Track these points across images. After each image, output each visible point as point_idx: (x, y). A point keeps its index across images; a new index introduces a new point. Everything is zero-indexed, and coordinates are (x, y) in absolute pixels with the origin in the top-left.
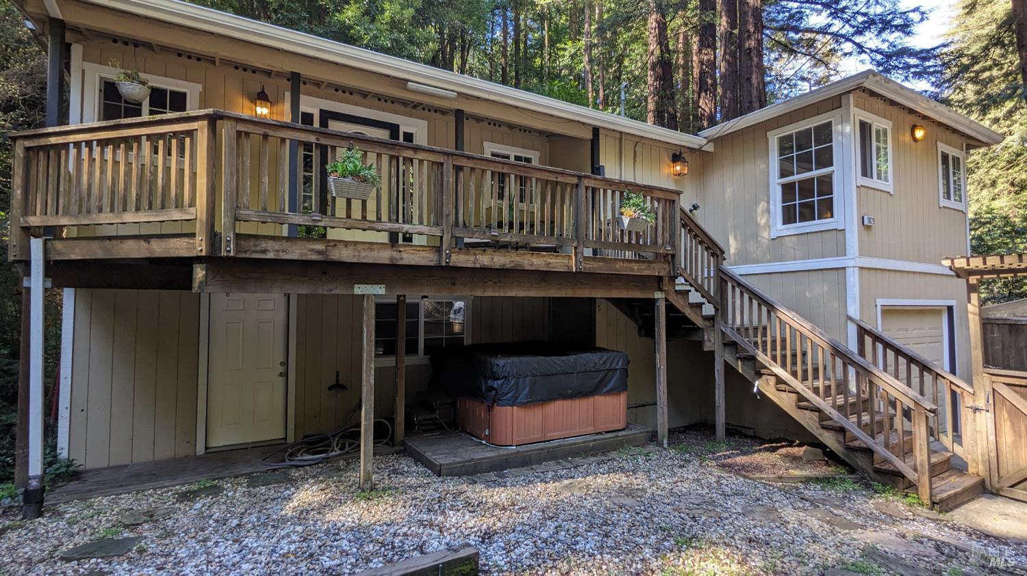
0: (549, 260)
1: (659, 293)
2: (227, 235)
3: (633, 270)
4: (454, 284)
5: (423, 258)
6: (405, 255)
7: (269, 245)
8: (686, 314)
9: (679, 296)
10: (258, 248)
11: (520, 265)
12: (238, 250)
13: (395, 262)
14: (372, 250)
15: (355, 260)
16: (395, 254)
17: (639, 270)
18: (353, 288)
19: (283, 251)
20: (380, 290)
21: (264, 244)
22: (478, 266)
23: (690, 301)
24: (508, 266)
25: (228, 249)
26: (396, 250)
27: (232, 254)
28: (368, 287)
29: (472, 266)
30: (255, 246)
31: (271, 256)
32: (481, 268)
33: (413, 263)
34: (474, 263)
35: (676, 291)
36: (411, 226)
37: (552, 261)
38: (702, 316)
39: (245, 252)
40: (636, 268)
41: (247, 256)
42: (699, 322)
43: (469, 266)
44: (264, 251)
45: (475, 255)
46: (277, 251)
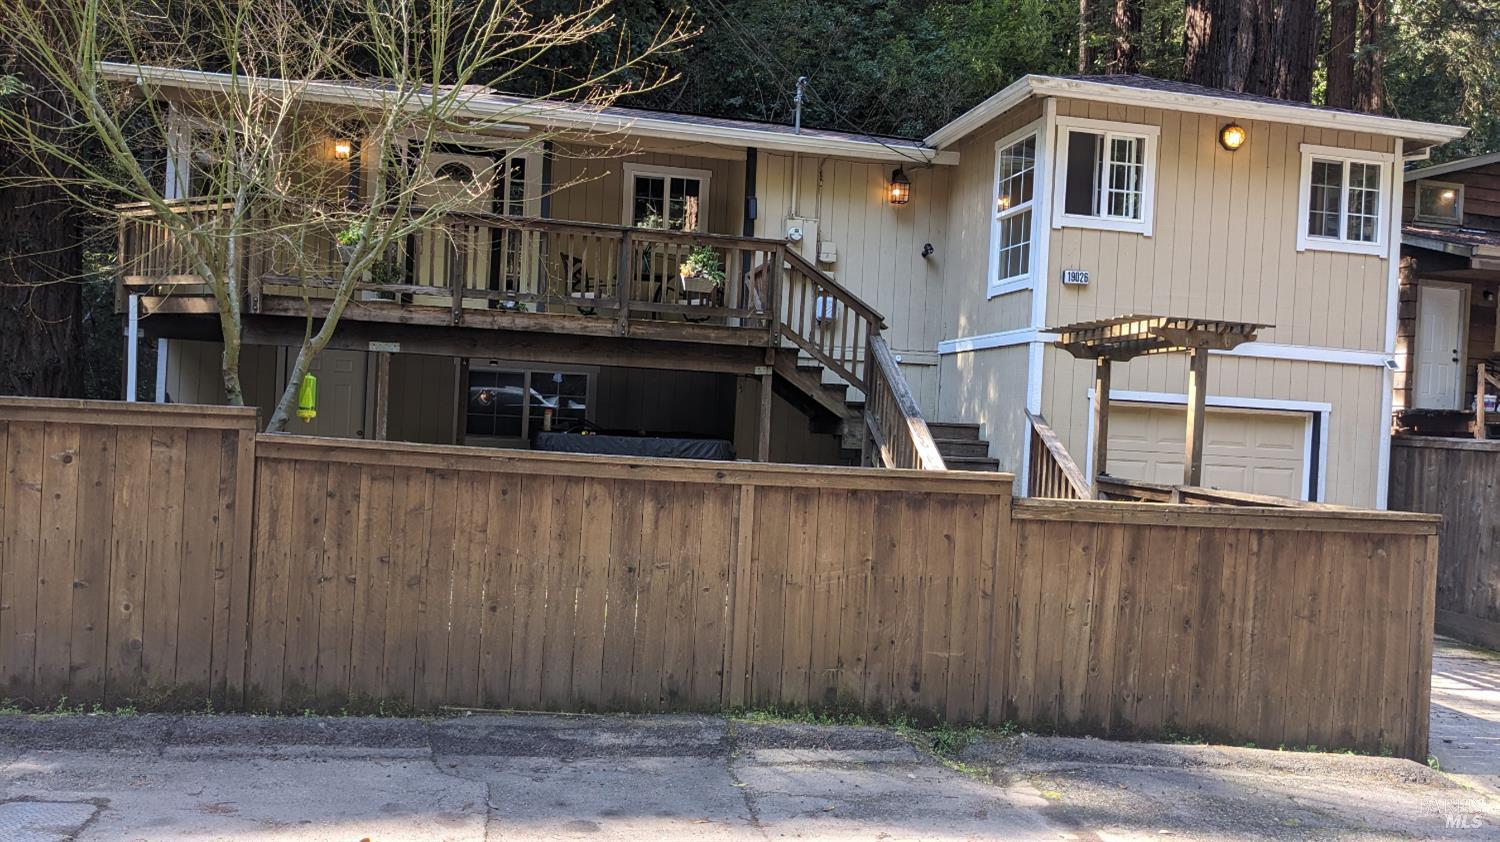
0: (586, 324)
1: (762, 368)
2: (255, 296)
3: (708, 338)
4: (475, 345)
5: (435, 318)
6: (414, 315)
7: (291, 304)
8: (815, 398)
9: (803, 374)
10: (281, 307)
11: (547, 328)
12: (263, 308)
13: (404, 321)
14: (382, 309)
15: (366, 319)
16: (406, 315)
17: (716, 338)
18: (368, 345)
19: (302, 310)
20: (395, 348)
21: (286, 304)
22: (496, 328)
23: (823, 382)
24: (532, 329)
25: (256, 308)
26: (406, 310)
27: (258, 312)
28: (383, 344)
29: (489, 327)
30: (279, 305)
31: (291, 313)
32: (499, 330)
33: (423, 323)
34: (492, 324)
35: (797, 367)
36: (418, 287)
37: (590, 324)
38: (845, 403)
39: (271, 310)
40: (713, 335)
41: (272, 313)
42: (839, 410)
43: (485, 327)
44: (286, 310)
45: (494, 316)
46: (297, 309)
